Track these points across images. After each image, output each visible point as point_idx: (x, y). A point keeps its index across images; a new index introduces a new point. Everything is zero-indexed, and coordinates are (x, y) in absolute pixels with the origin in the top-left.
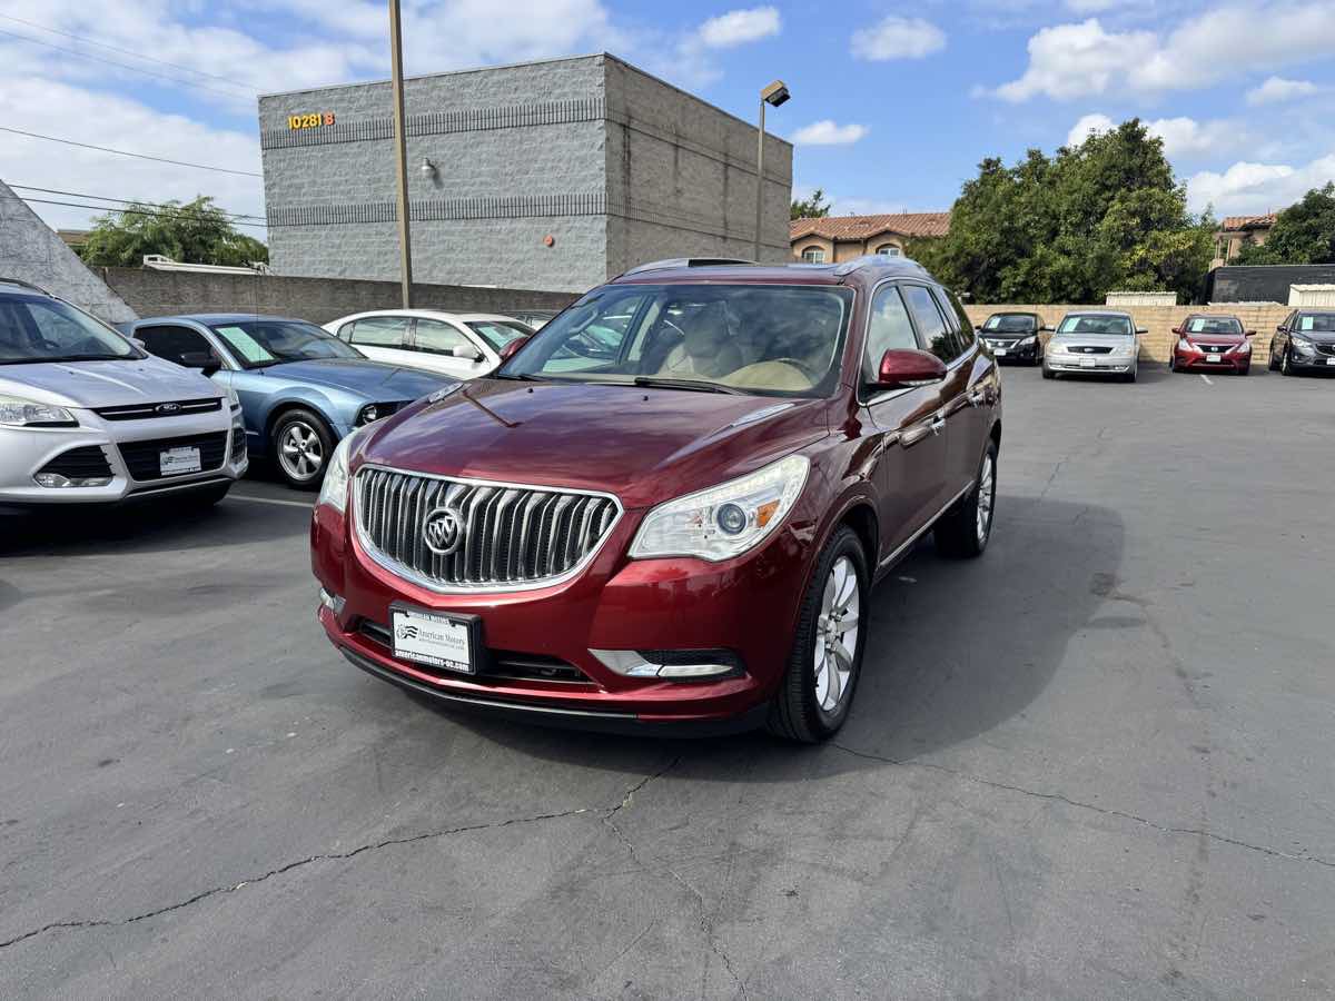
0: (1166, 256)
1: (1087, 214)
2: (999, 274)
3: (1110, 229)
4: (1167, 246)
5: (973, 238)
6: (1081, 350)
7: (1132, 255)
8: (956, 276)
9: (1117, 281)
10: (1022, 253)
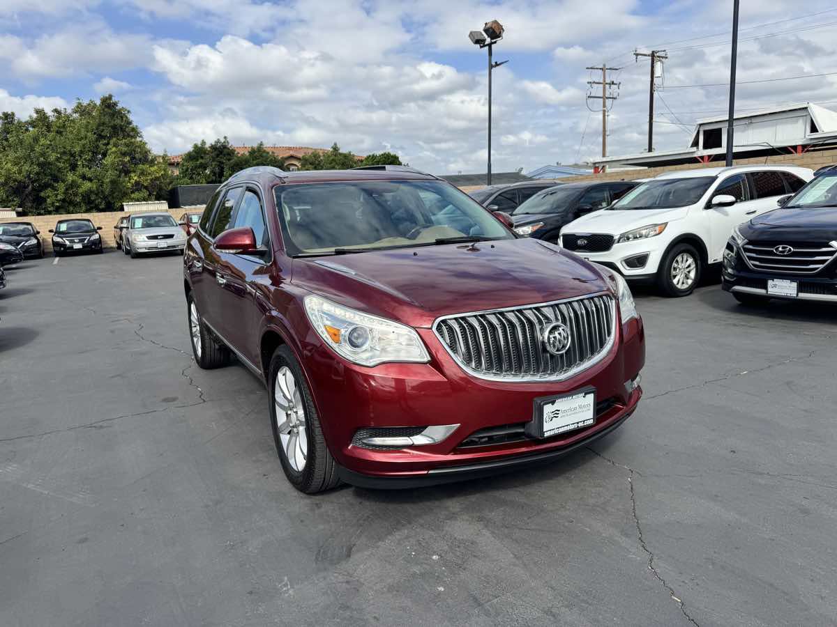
0: (151, 180)
1: (95, 153)
2: (42, 194)
3: (113, 164)
4: (149, 174)
5: (15, 169)
6: (155, 237)
7: (130, 179)
8: (7, 197)
9: (125, 195)
10: (56, 179)
